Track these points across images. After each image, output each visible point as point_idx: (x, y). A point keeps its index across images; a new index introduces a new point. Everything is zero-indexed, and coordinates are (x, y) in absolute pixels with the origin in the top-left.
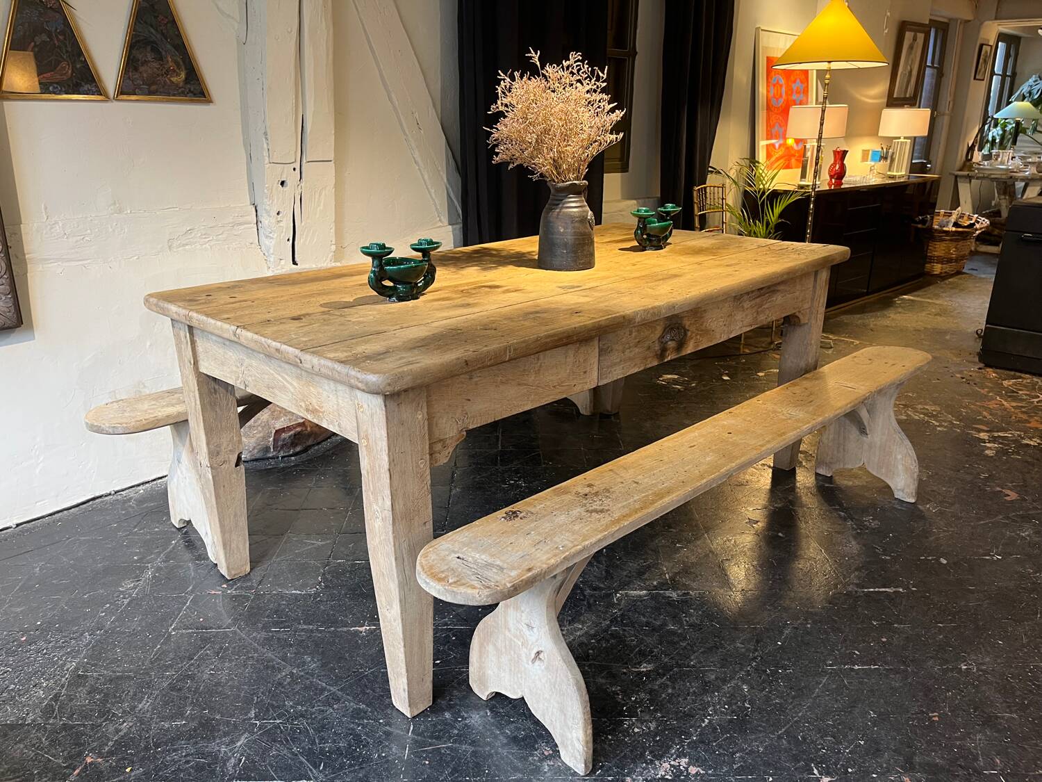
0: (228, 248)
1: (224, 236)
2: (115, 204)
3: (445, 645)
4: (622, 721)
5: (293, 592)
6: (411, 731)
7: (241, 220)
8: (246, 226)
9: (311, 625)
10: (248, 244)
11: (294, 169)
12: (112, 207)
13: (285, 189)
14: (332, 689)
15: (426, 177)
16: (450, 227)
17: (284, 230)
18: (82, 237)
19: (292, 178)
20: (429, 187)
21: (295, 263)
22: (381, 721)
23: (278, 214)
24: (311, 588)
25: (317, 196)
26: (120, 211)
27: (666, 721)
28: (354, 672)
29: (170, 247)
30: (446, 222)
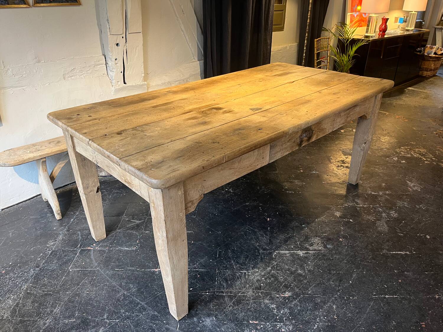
0: (93, 77)
1: (90, 71)
2: (36, 58)
3: (194, 280)
4: (276, 325)
5: (126, 249)
6: (178, 328)
7: (98, 63)
8: (101, 66)
9: (133, 267)
10: (102, 75)
11: (123, 37)
12: (35, 60)
13: (119, 47)
14: (142, 303)
15: (187, 37)
16: (199, 62)
17: (119, 68)
18: (22, 75)
19: (122, 42)
20: (189, 43)
21: (125, 83)
22: (165, 322)
23: (116, 60)
24: (134, 247)
25: (134, 51)
26: (39, 62)
27: (297, 325)
28: (153, 294)
29: (64, 78)
30: (196, 59)
